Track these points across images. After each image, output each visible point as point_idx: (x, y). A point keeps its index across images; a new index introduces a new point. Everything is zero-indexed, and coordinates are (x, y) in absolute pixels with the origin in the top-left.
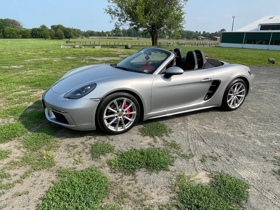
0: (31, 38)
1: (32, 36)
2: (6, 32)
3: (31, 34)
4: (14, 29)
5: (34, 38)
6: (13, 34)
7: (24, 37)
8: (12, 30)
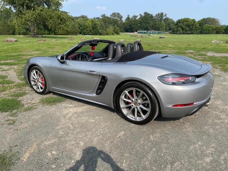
0: (223, 33)
1: (225, 32)
2: (203, 29)
3: (224, 30)
4: (211, 26)
5: (226, 34)
6: (209, 30)
7: (217, 33)
8: (209, 27)
